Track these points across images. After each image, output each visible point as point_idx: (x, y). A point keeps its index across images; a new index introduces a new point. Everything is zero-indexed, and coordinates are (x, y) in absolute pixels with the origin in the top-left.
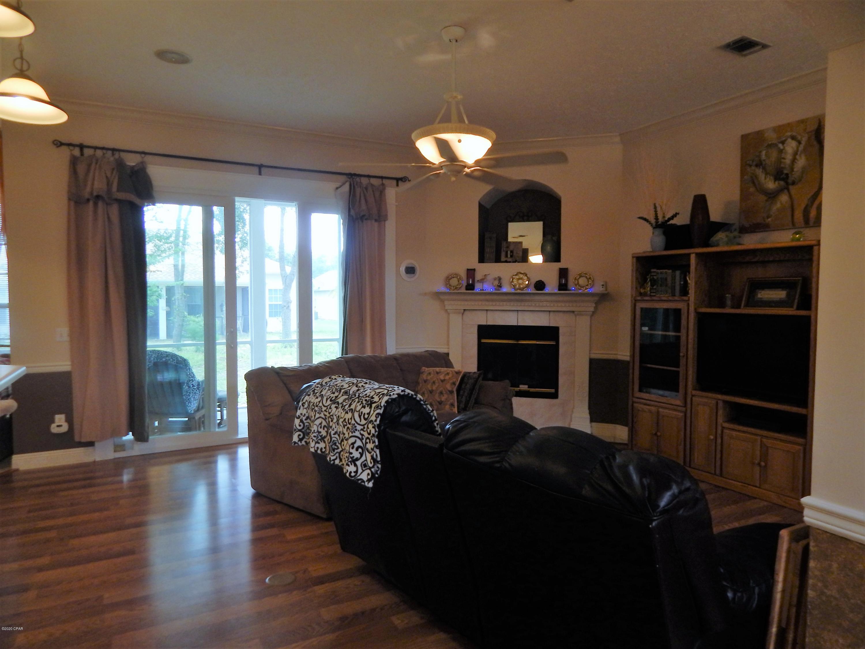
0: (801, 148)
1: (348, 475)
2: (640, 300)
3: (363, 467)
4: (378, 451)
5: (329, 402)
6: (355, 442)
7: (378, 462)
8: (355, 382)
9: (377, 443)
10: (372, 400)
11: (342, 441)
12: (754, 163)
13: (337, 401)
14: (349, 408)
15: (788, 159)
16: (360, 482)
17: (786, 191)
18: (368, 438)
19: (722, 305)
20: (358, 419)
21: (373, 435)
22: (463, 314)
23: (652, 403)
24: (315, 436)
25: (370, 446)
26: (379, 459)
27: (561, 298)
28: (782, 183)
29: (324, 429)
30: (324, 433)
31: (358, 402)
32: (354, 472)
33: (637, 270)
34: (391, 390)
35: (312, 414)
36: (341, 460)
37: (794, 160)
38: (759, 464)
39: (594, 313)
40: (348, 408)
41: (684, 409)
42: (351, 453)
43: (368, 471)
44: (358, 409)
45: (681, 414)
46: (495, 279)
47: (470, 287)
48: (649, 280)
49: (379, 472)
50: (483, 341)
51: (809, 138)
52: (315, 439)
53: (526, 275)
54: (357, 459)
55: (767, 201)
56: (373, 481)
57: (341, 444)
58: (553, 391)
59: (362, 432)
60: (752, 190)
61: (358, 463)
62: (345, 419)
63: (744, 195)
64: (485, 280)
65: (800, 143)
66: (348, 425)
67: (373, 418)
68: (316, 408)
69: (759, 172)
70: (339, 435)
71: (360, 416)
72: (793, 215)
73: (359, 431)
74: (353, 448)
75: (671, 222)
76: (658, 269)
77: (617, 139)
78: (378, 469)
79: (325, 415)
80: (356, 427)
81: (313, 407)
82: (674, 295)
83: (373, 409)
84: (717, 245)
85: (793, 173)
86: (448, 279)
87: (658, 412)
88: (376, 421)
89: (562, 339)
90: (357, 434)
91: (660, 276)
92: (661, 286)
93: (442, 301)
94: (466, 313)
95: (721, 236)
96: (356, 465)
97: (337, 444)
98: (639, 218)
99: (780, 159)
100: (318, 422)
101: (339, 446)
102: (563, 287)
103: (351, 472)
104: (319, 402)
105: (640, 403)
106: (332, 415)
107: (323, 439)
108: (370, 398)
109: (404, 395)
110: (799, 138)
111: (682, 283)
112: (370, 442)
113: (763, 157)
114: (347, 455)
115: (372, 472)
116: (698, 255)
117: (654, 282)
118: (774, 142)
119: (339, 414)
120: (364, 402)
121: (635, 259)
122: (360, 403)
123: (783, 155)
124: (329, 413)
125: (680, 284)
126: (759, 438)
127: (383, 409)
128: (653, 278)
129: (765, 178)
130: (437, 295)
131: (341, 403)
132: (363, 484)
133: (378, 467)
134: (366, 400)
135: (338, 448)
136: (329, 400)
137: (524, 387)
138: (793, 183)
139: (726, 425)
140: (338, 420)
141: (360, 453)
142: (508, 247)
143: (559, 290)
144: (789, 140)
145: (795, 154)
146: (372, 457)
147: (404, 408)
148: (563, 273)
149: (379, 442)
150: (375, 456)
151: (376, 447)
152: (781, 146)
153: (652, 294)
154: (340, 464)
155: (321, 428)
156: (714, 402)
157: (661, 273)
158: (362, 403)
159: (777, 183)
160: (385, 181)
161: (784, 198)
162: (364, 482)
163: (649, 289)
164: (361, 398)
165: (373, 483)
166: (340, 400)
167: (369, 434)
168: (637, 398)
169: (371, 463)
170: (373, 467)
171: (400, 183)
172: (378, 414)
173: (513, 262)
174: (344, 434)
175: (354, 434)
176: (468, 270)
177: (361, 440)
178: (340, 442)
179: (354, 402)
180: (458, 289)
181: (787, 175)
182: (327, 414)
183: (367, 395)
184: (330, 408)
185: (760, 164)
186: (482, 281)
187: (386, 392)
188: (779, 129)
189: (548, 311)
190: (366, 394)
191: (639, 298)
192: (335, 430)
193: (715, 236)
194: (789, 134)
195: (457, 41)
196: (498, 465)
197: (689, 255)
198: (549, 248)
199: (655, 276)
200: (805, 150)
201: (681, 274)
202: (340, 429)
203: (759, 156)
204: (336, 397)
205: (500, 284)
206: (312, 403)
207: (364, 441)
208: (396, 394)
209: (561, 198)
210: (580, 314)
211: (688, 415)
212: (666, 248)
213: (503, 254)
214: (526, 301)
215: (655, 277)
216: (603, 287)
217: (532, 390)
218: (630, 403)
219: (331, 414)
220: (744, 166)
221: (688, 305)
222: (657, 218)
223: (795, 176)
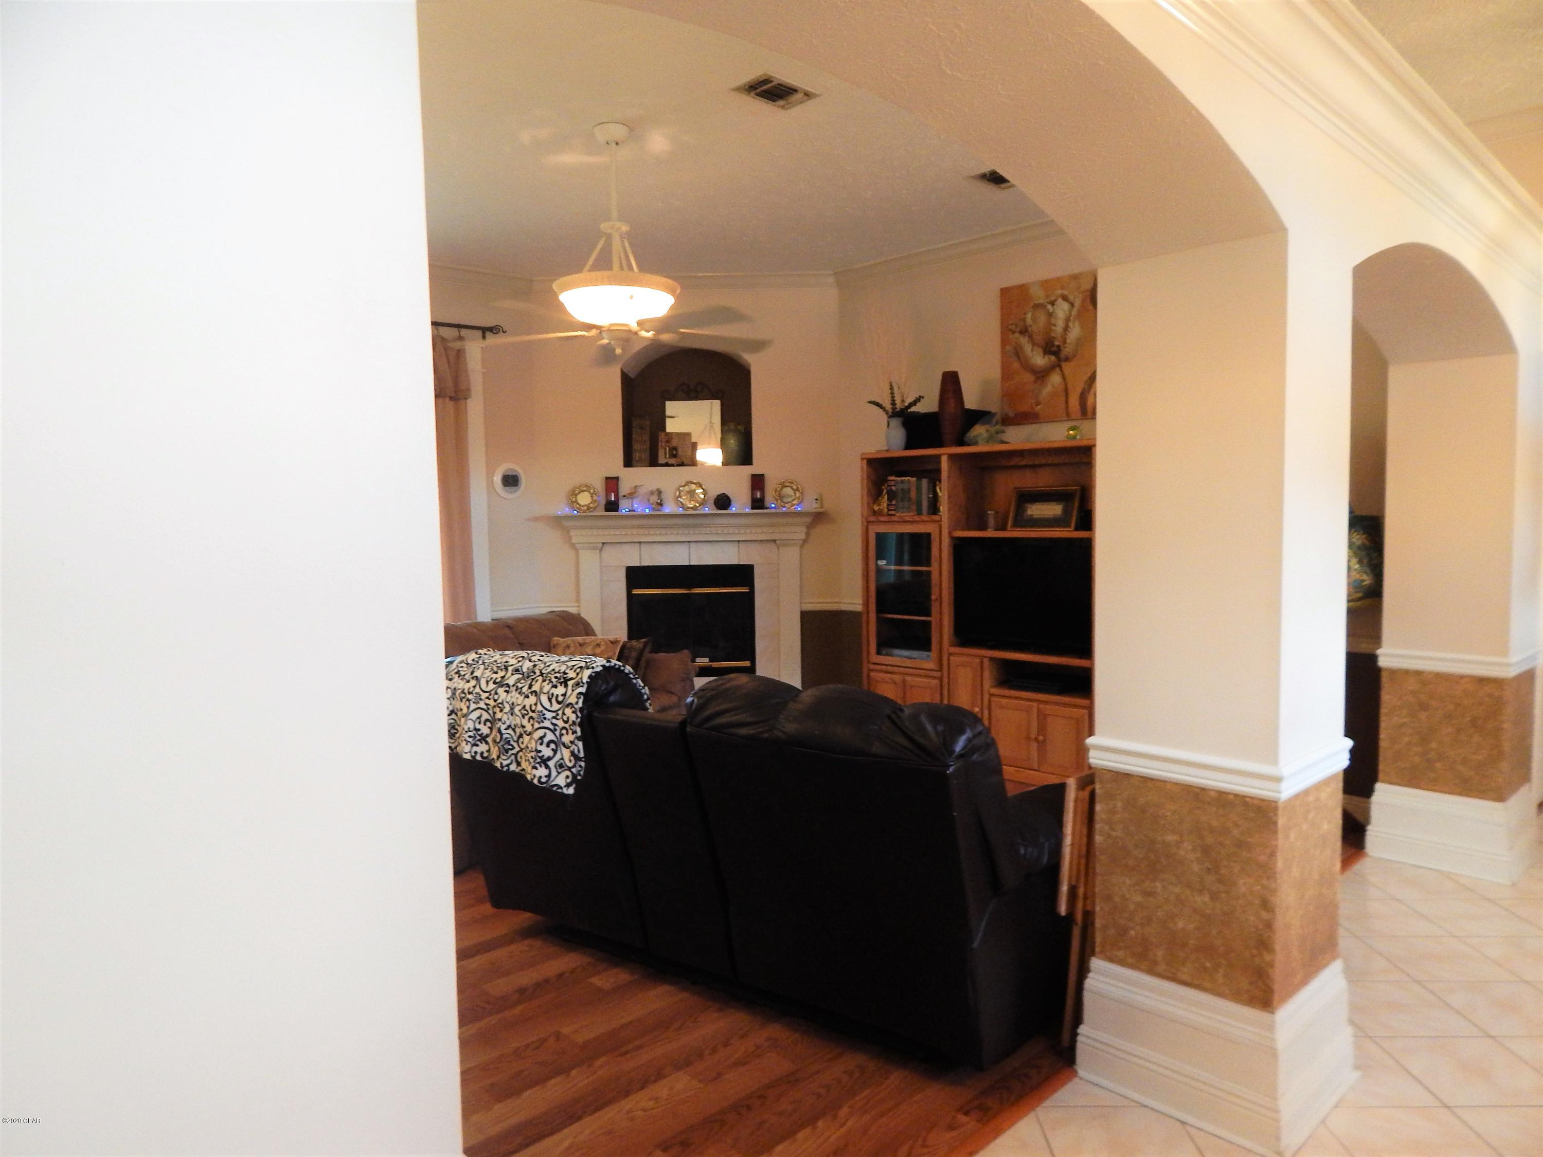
0: (1074, 312)
1: (536, 781)
2: (873, 522)
3: (558, 767)
4: (580, 744)
5: (491, 686)
6: (544, 736)
7: (580, 759)
8: (525, 655)
9: (579, 734)
10: (565, 676)
11: (521, 736)
12: (1018, 330)
13: (505, 683)
14: (529, 691)
15: (1059, 329)
16: (555, 789)
17: (1058, 369)
18: (564, 728)
19: (983, 527)
20: (547, 704)
21: (574, 723)
22: (601, 550)
23: (895, 669)
24: (470, 737)
25: (567, 739)
26: (582, 755)
27: (755, 521)
28: (1053, 358)
29: (485, 724)
30: (485, 730)
31: (544, 681)
32: (546, 776)
33: (868, 477)
34: (589, 662)
35: (463, 706)
36: (519, 764)
37: (1066, 328)
38: (1036, 739)
39: (805, 541)
40: (527, 690)
41: (938, 674)
42: (540, 751)
43: (568, 773)
44: (545, 690)
45: (935, 682)
46: (652, 493)
47: (612, 506)
48: (885, 491)
49: (582, 773)
50: (636, 592)
51: (1084, 301)
52: (470, 740)
53: (701, 486)
54: (549, 759)
55: (1035, 382)
56: (574, 786)
57: (517, 742)
58: (747, 664)
59: (554, 721)
60: (1016, 365)
61: (551, 764)
62: (524, 706)
63: (1007, 374)
64: (635, 495)
65: (1072, 305)
66: (531, 714)
67: (573, 700)
68: (470, 697)
69: (1024, 341)
70: (514, 730)
71: (550, 700)
72: (1067, 402)
73: (549, 719)
74: (541, 744)
75: (913, 409)
76: (897, 476)
77: (831, 280)
78: (580, 769)
79: (487, 705)
80: (544, 714)
81: (464, 695)
82: (920, 513)
83: (570, 688)
84: (975, 443)
85: (1066, 346)
86: (573, 494)
87: (904, 681)
88: (577, 703)
89: (759, 583)
90: (547, 724)
91: (900, 486)
92: (902, 500)
93: (566, 531)
94: (607, 548)
95: (979, 431)
96: (547, 767)
97: (512, 743)
98: (870, 402)
99: (1050, 325)
100: (474, 716)
101: (515, 744)
102: (758, 503)
103: (540, 777)
104: (474, 687)
105: (881, 671)
106: (502, 703)
107: (484, 739)
108: (561, 674)
109: (610, 667)
110: (1071, 298)
111: (931, 496)
112: (567, 733)
113: (1029, 321)
114: (533, 754)
115: (572, 772)
116: (952, 457)
117: (892, 496)
118: (1041, 301)
119: (514, 700)
120: (554, 680)
121: (865, 461)
122: (547, 682)
123: (1053, 321)
124: (495, 701)
125: (929, 498)
126: (1035, 704)
127: (586, 686)
128: (891, 489)
129: (1032, 350)
130: (557, 521)
131: (513, 686)
132: (560, 790)
133: (580, 766)
134: (556, 677)
135: (514, 748)
136: (491, 683)
137: (703, 661)
138: (1067, 359)
139: (993, 691)
140: (512, 709)
141: (553, 750)
142: (668, 441)
143: (753, 508)
144: (1060, 301)
145: (1067, 320)
146: (573, 753)
147: (612, 683)
148: (758, 482)
149: (582, 731)
150: (576, 751)
151: (578, 738)
152: (1049, 307)
153: (890, 513)
154: (517, 770)
155: (480, 723)
156: (977, 660)
157: (902, 482)
158: (551, 681)
159: (1046, 357)
160: (464, 332)
161: (1055, 379)
162: (561, 788)
163: (885, 505)
164: (547, 675)
165: (575, 789)
166: (511, 681)
167: (566, 722)
168: (875, 664)
169: (570, 761)
170: (574, 766)
171: (488, 334)
172: (580, 693)
173: (678, 465)
174: (523, 727)
175: (542, 725)
176: (607, 478)
177: (553, 731)
178: (515, 739)
179: (536, 681)
180: (591, 509)
181: (1058, 346)
182: (492, 703)
183: (557, 670)
184: (496, 693)
185: (1024, 331)
186: (631, 495)
187: (583, 664)
188: (1046, 284)
189: (736, 541)
190: (554, 670)
191: (872, 519)
192: (508, 723)
193: (972, 430)
194: (1059, 292)
195: (617, 144)
196: (766, 735)
197: (938, 457)
198: (733, 442)
199: (894, 486)
200: (1079, 315)
201: (929, 483)
202: (518, 721)
203: (1024, 320)
204: (503, 677)
205: (661, 501)
206: (459, 689)
207: (557, 733)
208: (601, 666)
209: (750, 365)
210: (786, 543)
211: (945, 680)
212: (909, 446)
213: (661, 453)
214: (701, 526)
215: (893, 488)
216: (817, 503)
217: (716, 664)
218: (865, 671)
219: (499, 701)
220: (1006, 330)
221: (940, 526)
222: (893, 403)
223: (1067, 350)
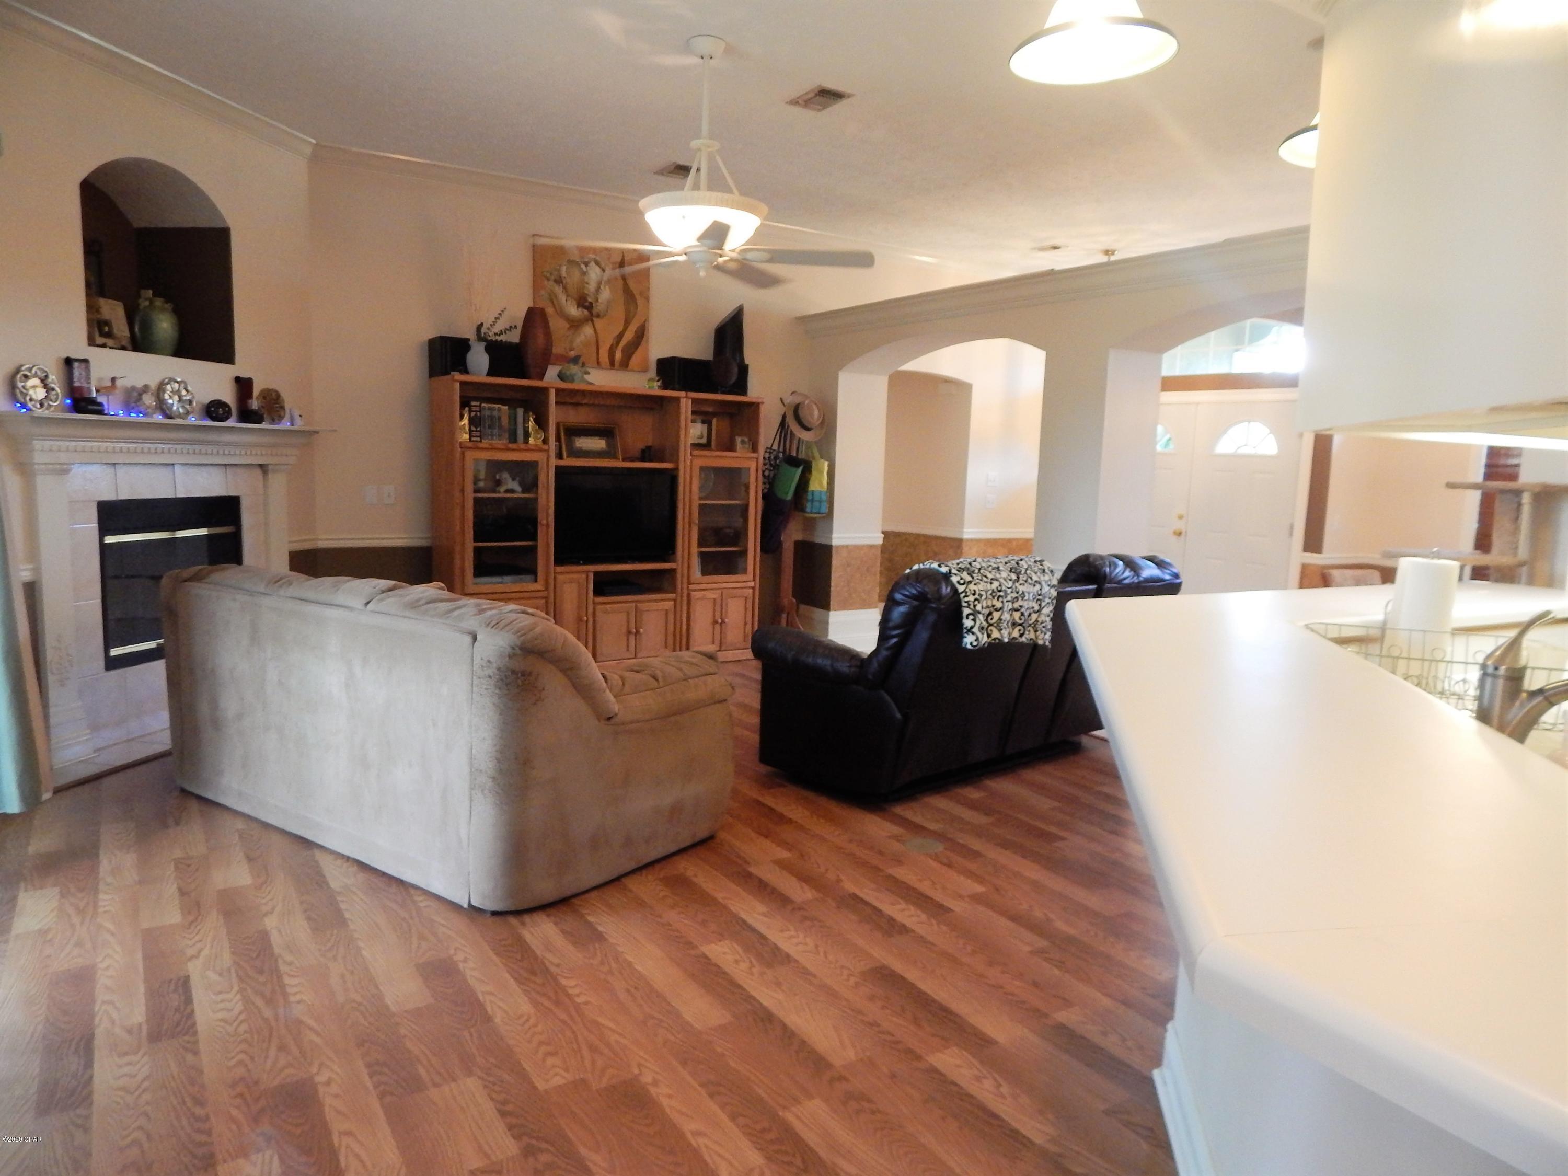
0: (607, 277)
12: (553, 278)
15: (592, 287)
17: (590, 323)
28: (586, 312)
33: (459, 400)
37: (598, 289)
39: (297, 467)
41: (545, 593)
45: (541, 602)
51: (614, 270)
55: (569, 329)
60: (550, 311)
65: (603, 270)
69: (558, 290)
72: (597, 353)
75: (491, 335)
76: (484, 403)
84: (572, 381)
85: (598, 304)
89: (246, 521)
92: (490, 427)
99: (583, 283)
110: (603, 264)
113: (564, 274)
118: (577, 261)
123: (586, 279)
125: (525, 427)
129: (566, 300)
138: (598, 316)
144: (592, 264)
145: (599, 283)
148: (243, 387)
152: (583, 266)
156: (584, 576)
157: (490, 409)
159: (580, 309)
161: (588, 330)
176: (64, 359)
180: (50, 408)
181: (591, 304)
185: (559, 281)
188: (583, 250)
189: (222, 465)
194: (593, 257)
203: (559, 271)
211: (551, 599)
212: (491, 372)
215: (478, 414)
220: (537, 276)
223: (599, 307)
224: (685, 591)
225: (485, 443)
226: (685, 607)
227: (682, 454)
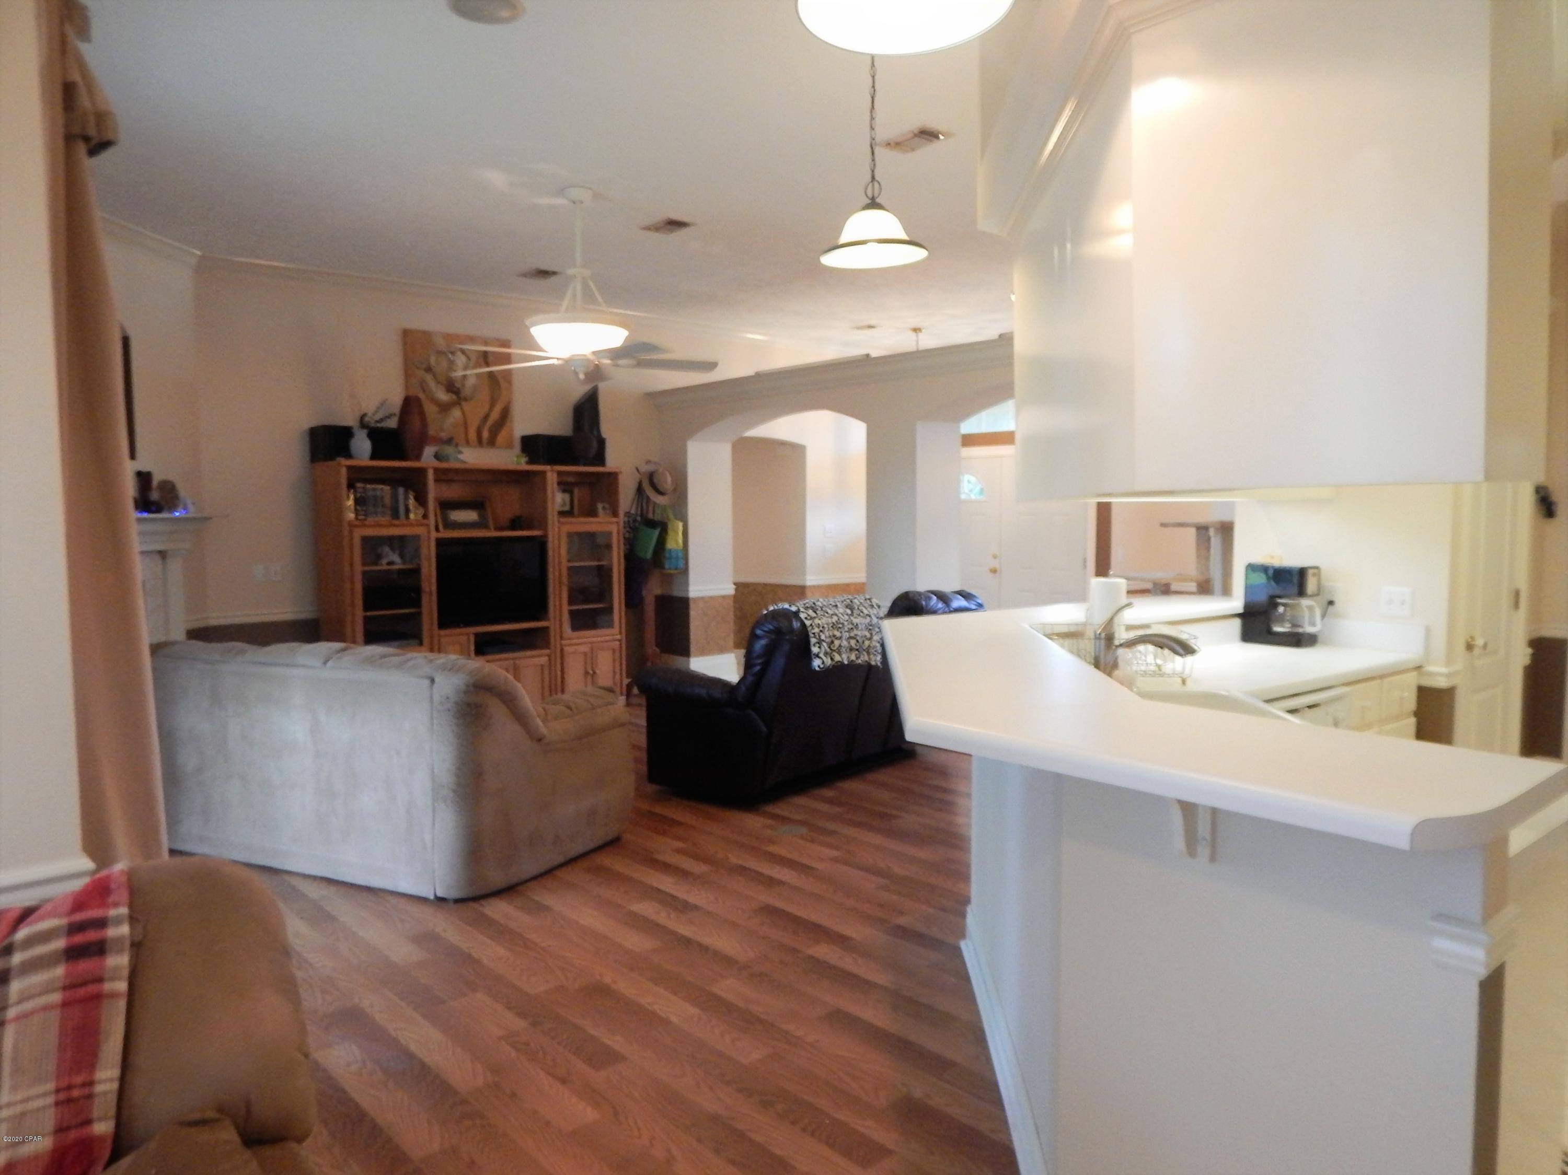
12: (423, 367)
15: (459, 374)
17: (458, 406)
28: (454, 397)
33: (346, 483)
37: (464, 376)
39: (189, 552)
48: (353, 497)
55: (440, 412)
60: (419, 392)
69: (429, 378)
72: (465, 433)
76: (368, 484)
82: (396, 518)
84: (448, 460)
85: (465, 389)
91: (371, 493)
92: (374, 506)
99: (451, 370)
111: (408, 503)
113: (433, 363)
118: (443, 349)
123: (453, 367)
125: (406, 504)
126: (511, 662)
128: (361, 496)
129: (436, 387)
138: (466, 399)
144: (459, 353)
152: (450, 356)
153: (360, 517)
156: (465, 638)
157: (374, 490)
159: (448, 395)
161: (456, 413)
163: (353, 510)
181: (458, 389)
188: (448, 337)
194: (457, 346)
197: (422, 469)
199: (363, 493)
203: (429, 360)
212: (373, 457)
215: (363, 495)
220: (408, 365)
223: (467, 392)
224: (558, 646)
225: (370, 520)
226: (559, 660)
227: (550, 522)
